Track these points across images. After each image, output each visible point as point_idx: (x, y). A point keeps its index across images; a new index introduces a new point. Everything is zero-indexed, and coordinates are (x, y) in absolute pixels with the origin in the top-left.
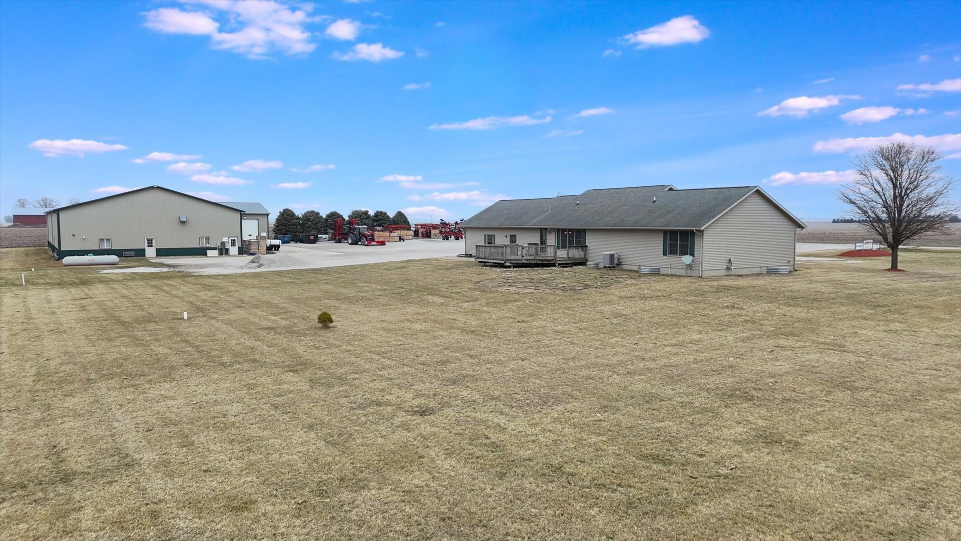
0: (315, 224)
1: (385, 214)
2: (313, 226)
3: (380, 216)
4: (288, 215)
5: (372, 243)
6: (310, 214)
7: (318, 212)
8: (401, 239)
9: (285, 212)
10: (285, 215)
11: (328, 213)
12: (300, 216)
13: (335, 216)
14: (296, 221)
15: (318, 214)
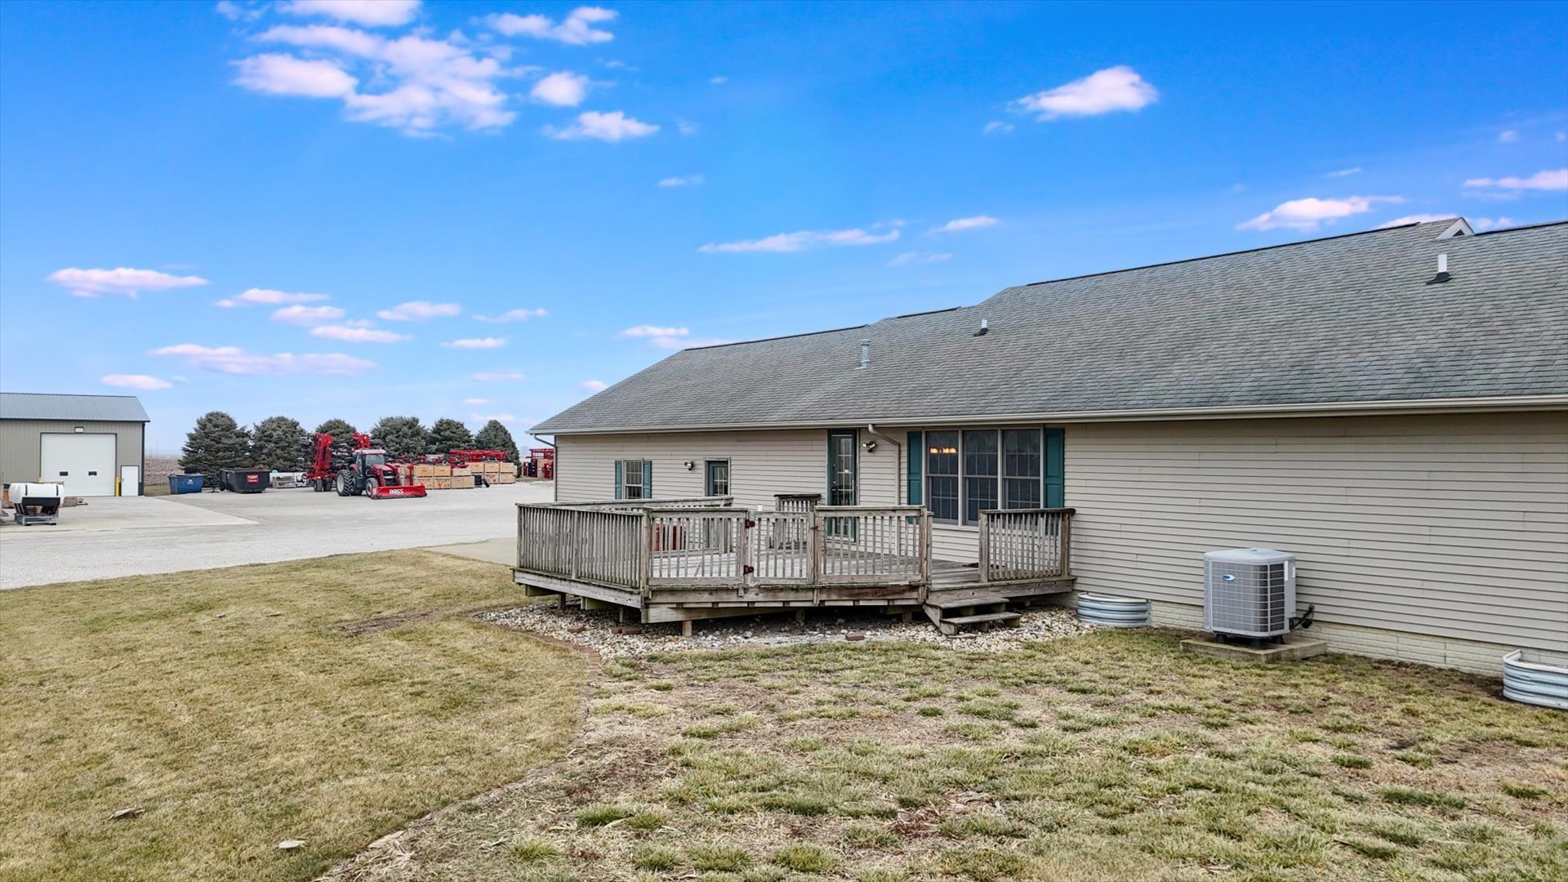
0: (283, 449)
1: (459, 426)
2: (279, 452)
3: (445, 430)
4: (216, 426)
5: (392, 492)
6: (274, 425)
7: (297, 419)
8: (479, 481)
9: (210, 421)
10: (209, 425)
11: (323, 422)
12: (251, 429)
13: (337, 431)
14: (234, 440)
15: (295, 425)
